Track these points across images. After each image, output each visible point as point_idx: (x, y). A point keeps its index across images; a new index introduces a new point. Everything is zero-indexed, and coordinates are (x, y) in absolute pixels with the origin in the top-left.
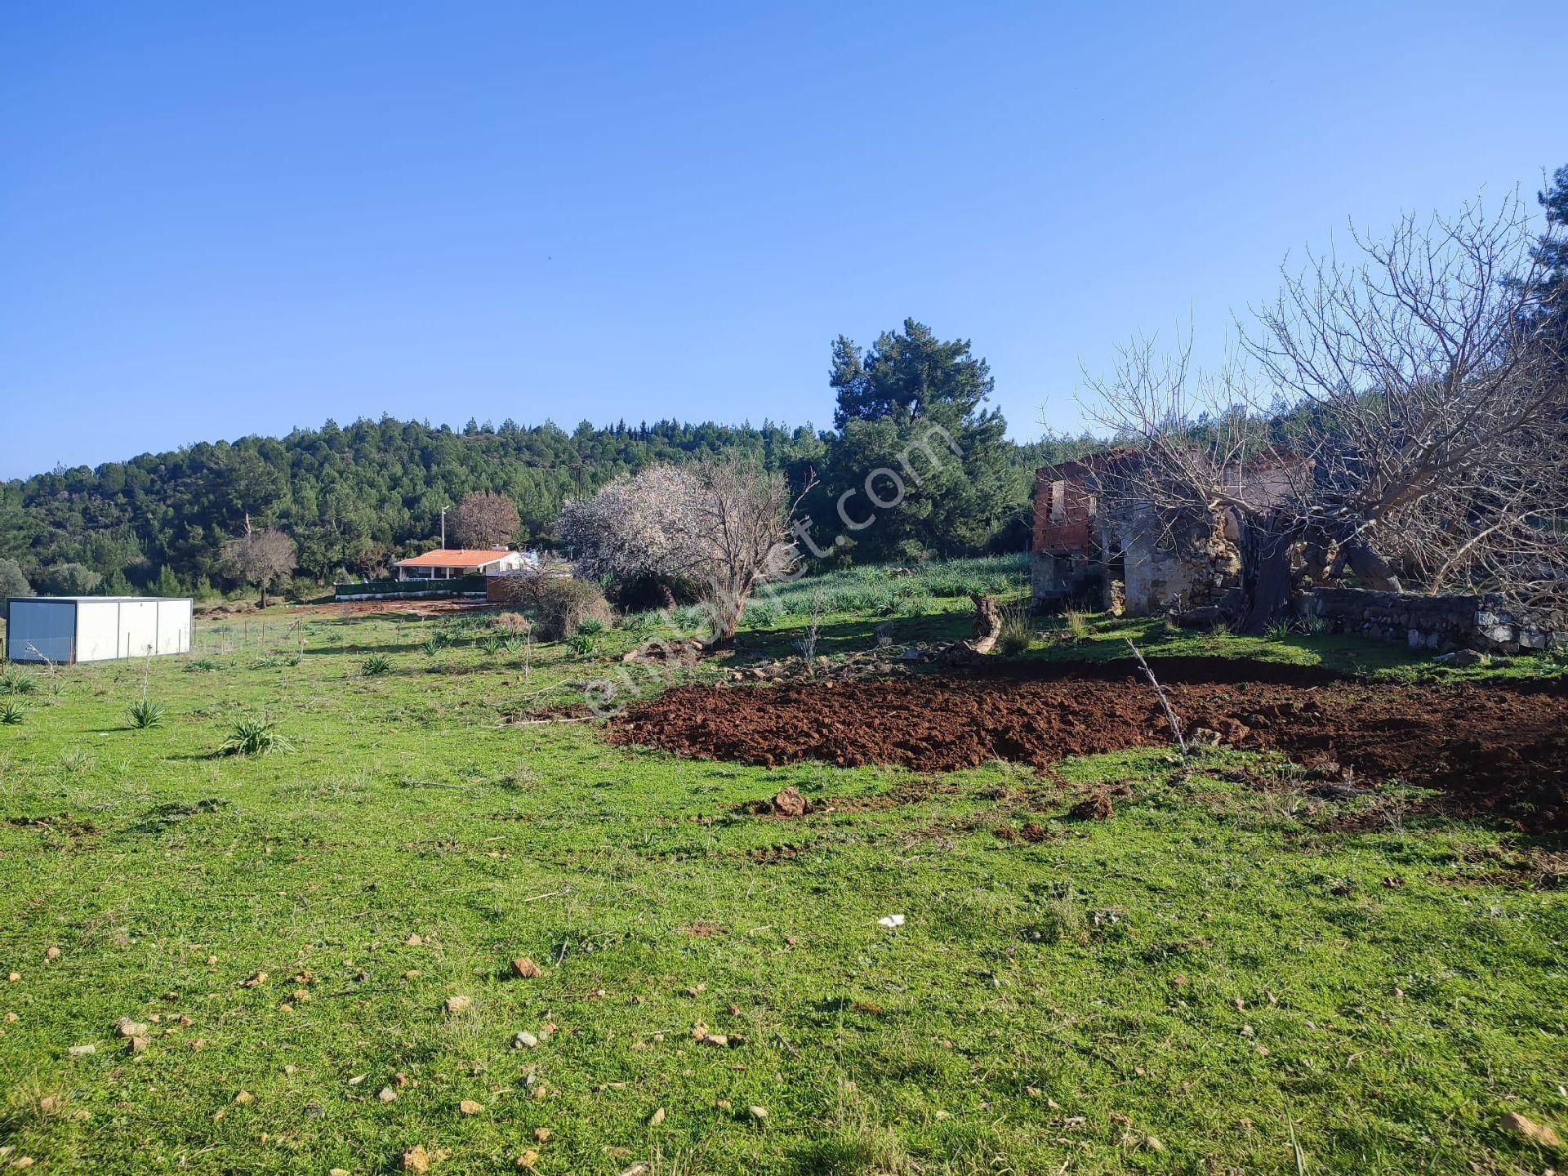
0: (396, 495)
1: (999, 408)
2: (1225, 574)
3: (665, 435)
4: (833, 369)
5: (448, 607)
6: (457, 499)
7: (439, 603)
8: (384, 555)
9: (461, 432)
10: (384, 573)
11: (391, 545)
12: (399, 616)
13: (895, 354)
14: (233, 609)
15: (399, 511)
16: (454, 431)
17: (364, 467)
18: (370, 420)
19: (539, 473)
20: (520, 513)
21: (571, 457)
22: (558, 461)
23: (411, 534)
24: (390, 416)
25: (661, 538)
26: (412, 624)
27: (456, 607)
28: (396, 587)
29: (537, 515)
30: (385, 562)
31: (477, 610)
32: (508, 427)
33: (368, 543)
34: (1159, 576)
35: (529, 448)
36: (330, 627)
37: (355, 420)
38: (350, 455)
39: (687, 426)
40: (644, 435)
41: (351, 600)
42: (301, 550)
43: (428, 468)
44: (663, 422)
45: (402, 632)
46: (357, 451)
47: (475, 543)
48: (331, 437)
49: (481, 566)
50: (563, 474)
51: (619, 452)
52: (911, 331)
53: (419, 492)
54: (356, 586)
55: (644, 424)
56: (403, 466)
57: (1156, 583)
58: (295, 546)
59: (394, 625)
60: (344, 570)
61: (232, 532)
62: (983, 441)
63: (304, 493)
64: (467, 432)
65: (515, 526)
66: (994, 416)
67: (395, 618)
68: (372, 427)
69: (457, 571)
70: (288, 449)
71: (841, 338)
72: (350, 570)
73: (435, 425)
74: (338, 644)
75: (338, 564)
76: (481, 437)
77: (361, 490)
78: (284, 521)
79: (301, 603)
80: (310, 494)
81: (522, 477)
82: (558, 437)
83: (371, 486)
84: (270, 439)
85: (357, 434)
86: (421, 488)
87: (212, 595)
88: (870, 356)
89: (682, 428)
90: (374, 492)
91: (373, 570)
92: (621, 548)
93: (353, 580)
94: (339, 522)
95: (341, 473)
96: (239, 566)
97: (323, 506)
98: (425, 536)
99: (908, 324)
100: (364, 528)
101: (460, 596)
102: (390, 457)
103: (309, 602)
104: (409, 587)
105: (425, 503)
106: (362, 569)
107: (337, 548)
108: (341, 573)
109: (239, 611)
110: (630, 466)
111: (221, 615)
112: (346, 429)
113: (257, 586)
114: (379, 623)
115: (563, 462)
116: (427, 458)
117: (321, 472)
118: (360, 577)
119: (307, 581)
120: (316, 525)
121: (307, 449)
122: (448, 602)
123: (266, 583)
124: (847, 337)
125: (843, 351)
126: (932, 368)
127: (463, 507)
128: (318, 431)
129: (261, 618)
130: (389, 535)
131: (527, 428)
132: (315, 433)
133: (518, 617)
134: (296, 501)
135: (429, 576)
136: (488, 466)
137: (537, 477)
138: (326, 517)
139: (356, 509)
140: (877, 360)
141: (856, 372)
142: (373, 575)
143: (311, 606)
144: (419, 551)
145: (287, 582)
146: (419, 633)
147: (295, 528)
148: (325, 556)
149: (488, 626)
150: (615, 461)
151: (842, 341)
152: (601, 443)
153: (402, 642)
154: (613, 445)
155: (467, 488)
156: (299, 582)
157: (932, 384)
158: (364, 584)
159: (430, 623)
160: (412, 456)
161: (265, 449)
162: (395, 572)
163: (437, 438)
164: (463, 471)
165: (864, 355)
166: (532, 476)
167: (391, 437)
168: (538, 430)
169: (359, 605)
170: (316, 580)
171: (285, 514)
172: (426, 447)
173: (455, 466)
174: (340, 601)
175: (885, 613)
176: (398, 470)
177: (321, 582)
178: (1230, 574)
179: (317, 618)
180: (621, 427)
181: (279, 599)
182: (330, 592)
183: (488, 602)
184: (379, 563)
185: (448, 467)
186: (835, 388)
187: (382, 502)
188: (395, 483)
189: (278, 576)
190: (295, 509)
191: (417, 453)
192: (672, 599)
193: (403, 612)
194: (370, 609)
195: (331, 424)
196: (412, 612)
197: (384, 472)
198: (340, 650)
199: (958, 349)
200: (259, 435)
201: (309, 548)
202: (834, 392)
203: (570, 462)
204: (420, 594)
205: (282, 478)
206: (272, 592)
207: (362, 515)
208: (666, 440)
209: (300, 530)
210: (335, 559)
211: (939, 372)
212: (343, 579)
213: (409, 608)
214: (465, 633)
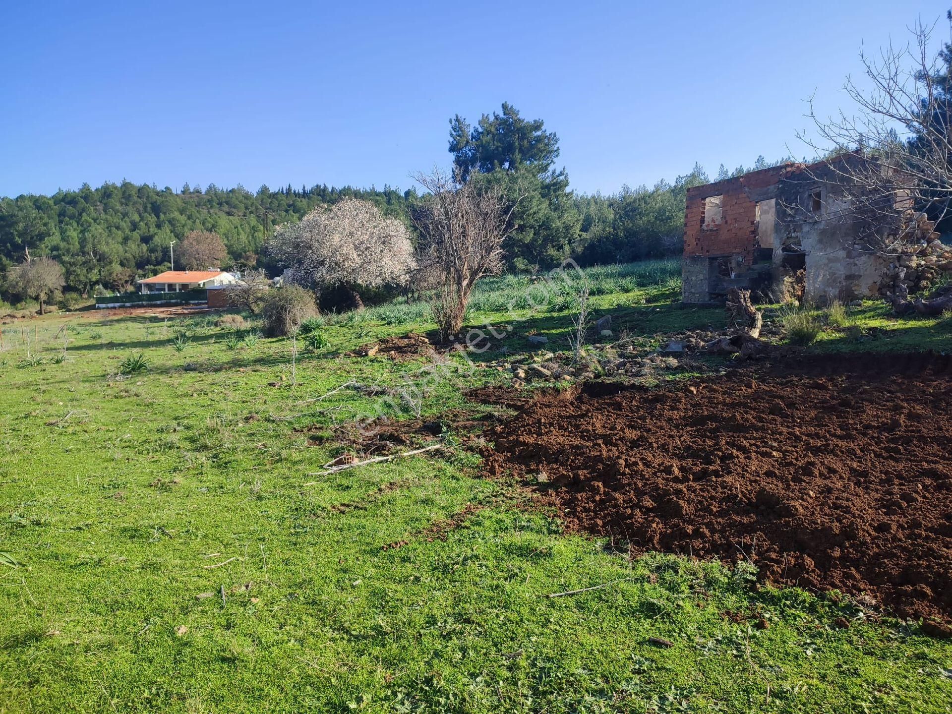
0: (136, 235)
1: (564, 169)
2: (908, 267)
3: (319, 195)
4: (451, 139)
5: (180, 311)
6: (179, 237)
7: (173, 309)
8: (130, 276)
9: (179, 192)
10: (130, 288)
11: (135, 270)
12: (145, 318)
13: (493, 129)
14: (19, 316)
15: (138, 245)
16: (174, 192)
17: (111, 216)
18: (114, 184)
19: (236, 220)
20: (226, 246)
21: (257, 209)
22: (248, 212)
23: (148, 262)
24: (127, 181)
25: (354, 255)
26: (156, 324)
27: (186, 311)
28: (140, 298)
29: (237, 247)
30: (132, 281)
31: (203, 314)
32: (211, 189)
33: (117, 268)
34: (854, 271)
35: (227, 203)
36: (92, 328)
37: (103, 184)
38: (100, 207)
39: (333, 189)
40: (305, 195)
41: (108, 308)
42: (68, 273)
43: (158, 217)
44: (317, 186)
45: (150, 331)
46: (105, 204)
47: (195, 267)
48: (86, 195)
49: (201, 282)
50: (253, 219)
51: (289, 206)
52: (507, 112)
53: (151, 233)
54: (110, 298)
55: (304, 187)
56: (140, 215)
57: (849, 277)
58: (64, 270)
59: (141, 326)
60: (101, 286)
61: (17, 261)
62: (555, 191)
63: (68, 233)
64: (183, 192)
65: (223, 254)
66: (561, 174)
67: (143, 320)
68: (116, 188)
69: (184, 286)
70: (55, 204)
71: (457, 117)
72: (106, 286)
73: (160, 188)
74: (99, 342)
75: (97, 283)
76: (193, 196)
77: (110, 231)
78: (55, 253)
79: (70, 310)
80: (73, 234)
81: (224, 222)
82: (247, 196)
83: (118, 228)
84: (41, 197)
85: (105, 193)
86: (153, 229)
87: (4, 305)
88: (476, 130)
89: (330, 190)
90: (120, 232)
91: (123, 286)
92: (322, 263)
93: (108, 294)
94: (95, 254)
95: (95, 220)
96: (21, 284)
97: (83, 242)
98: (159, 263)
99: (504, 107)
100: (114, 257)
101: (187, 304)
102: (130, 209)
103: (76, 310)
104: (150, 298)
105: (157, 240)
106: (114, 286)
107: (96, 271)
108: (99, 289)
109: (24, 317)
110: (298, 215)
111: (8, 320)
112: (97, 190)
113: (37, 298)
114: (130, 324)
115: (251, 212)
116: (156, 209)
117: (80, 220)
118: (114, 292)
119: (75, 295)
120: (78, 255)
121: (70, 203)
122: (179, 308)
123: (43, 297)
124: (462, 116)
125: (458, 126)
126: (521, 139)
127: (186, 242)
128: (77, 191)
129: (40, 322)
130: (133, 263)
131: (225, 190)
132: (74, 192)
133: (239, 318)
134: (63, 239)
135: (164, 290)
136: (200, 214)
137: (234, 222)
138: (86, 249)
139: (107, 244)
140: (482, 133)
141: (468, 142)
142: (122, 290)
143: (78, 312)
144: (155, 273)
145: (58, 296)
146: (163, 331)
147: (63, 257)
148: (86, 277)
149: (216, 325)
150: (287, 211)
151: (457, 120)
152: (276, 199)
153: (151, 338)
154: (285, 202)
155: (186, 229)
156: (68, 296)
157: (521, 151)
158: (117, 296)
159: (170, 323)
160: (145, 208)
161: (38, 203)
162: (138, 288)
163: (162, 196)
164: (183, 219)
165: (472, 130)
166: (231, 221)
167: (130, 196)
168: (232, 191)
169: (114, 311)
170: (81, 294)
171: (55, 248)
172: (156, 202)
173: (176, 214)
174: (99, 308)
175: (561, 309)
176: (136, 218)
177: (85, 296)
178: (911, 268)
179: (82, 321)
180: (289, 189)
181: (53, 308)
182: (92, 302)
183: (208, 307)
184: (126, 282)
185: (172, 215)
186: (452, 154)
187: (126, 239)
188: (134, 227)
189: (52, 292)
190: (63, 245)
191: (149, 206)
192: (361, 303)
193: (147, 315)
194: (121, 314)
195: (86, 187)
196: (153, 315)
197: (126, 219)
198: (100, 347)
199: (537, 126)
200: (33, 194)
201: (74, 271)
202: (452, 156)
203: (257, 212)
204: (159, 302)
205: (52, 224)
206: (48, 302)
207: (112, 247)
208: (320, 198)
209: (66, 259)
210: (94, 279)
211: (526, 142)
212: (101, 293)
213: (150, 313)
214: (200, 331)
